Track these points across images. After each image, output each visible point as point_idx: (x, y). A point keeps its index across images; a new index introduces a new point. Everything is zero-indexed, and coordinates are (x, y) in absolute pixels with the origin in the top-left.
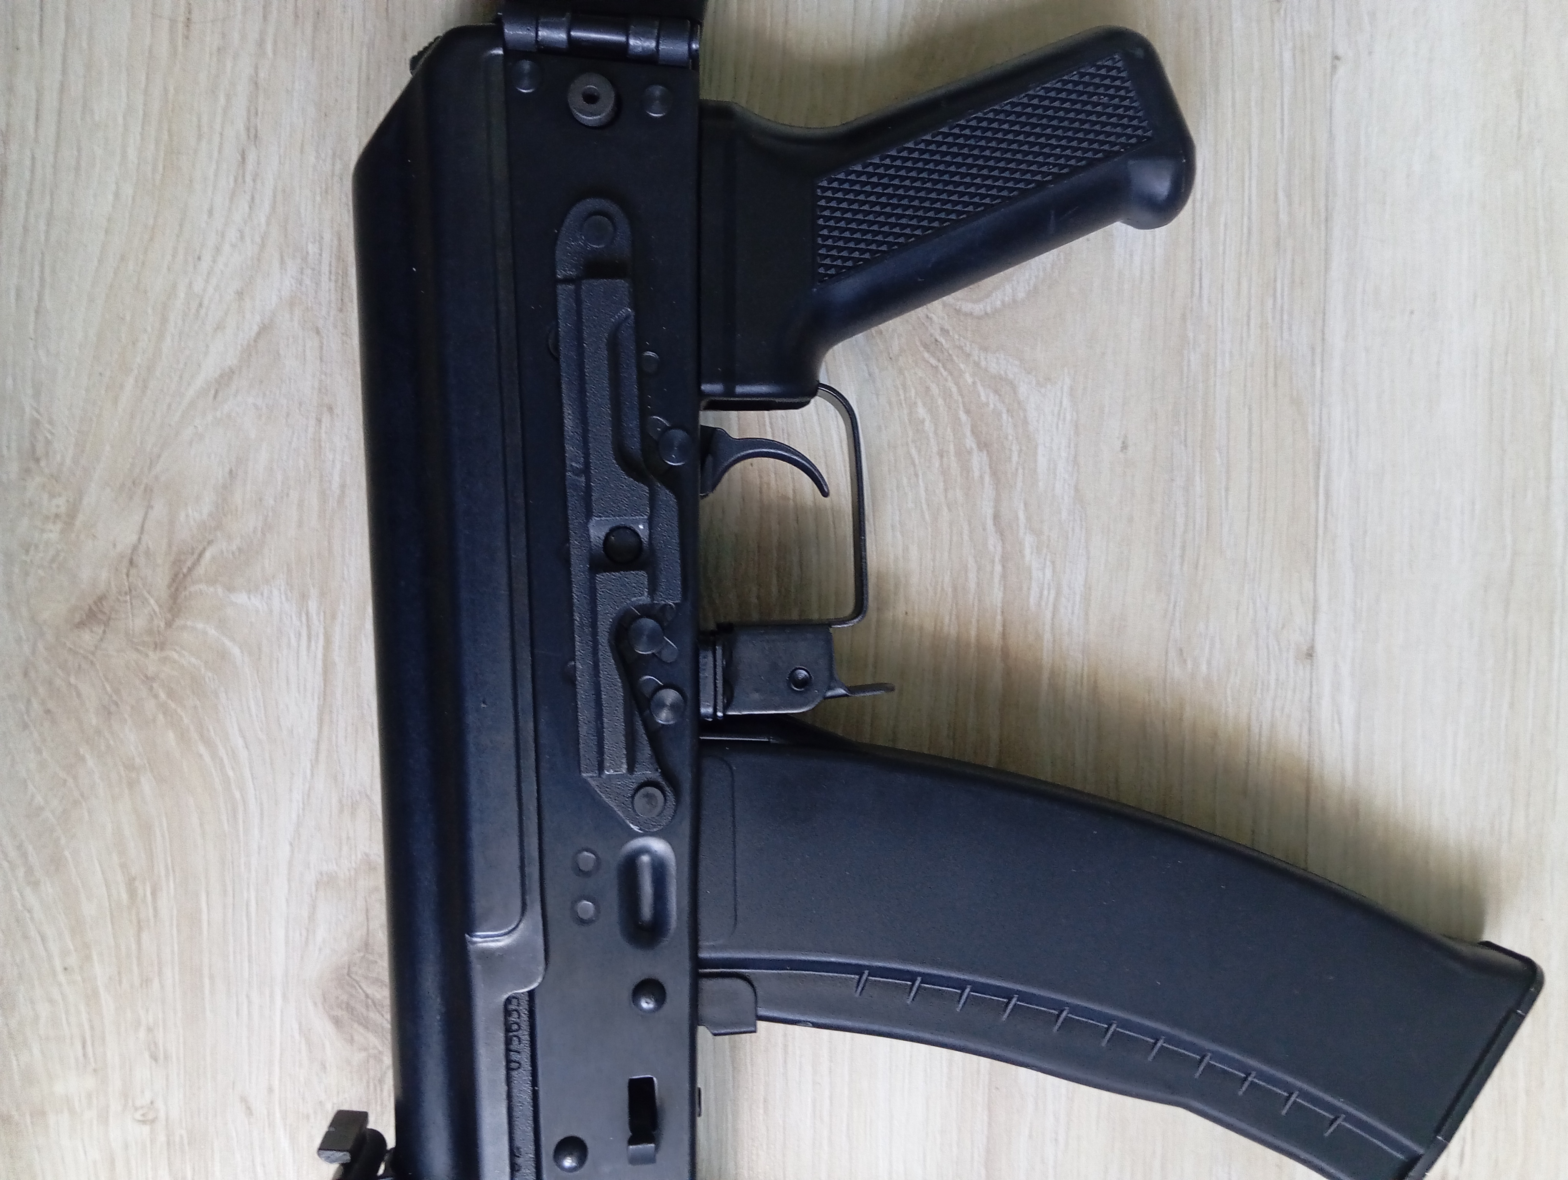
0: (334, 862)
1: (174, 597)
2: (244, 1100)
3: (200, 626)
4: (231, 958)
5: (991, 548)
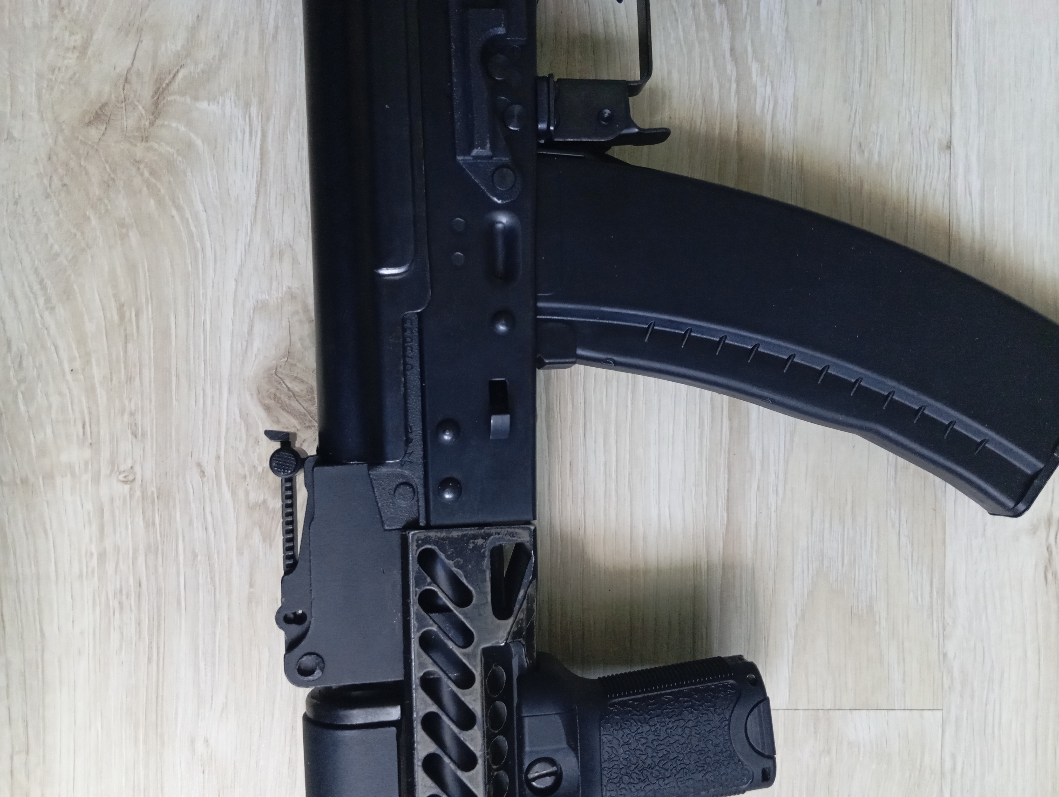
0: (267, 293)
1: (156, 104)
2: (199, 465)
3: (174, 125)
4: (192, 362)
5: (729, 72)
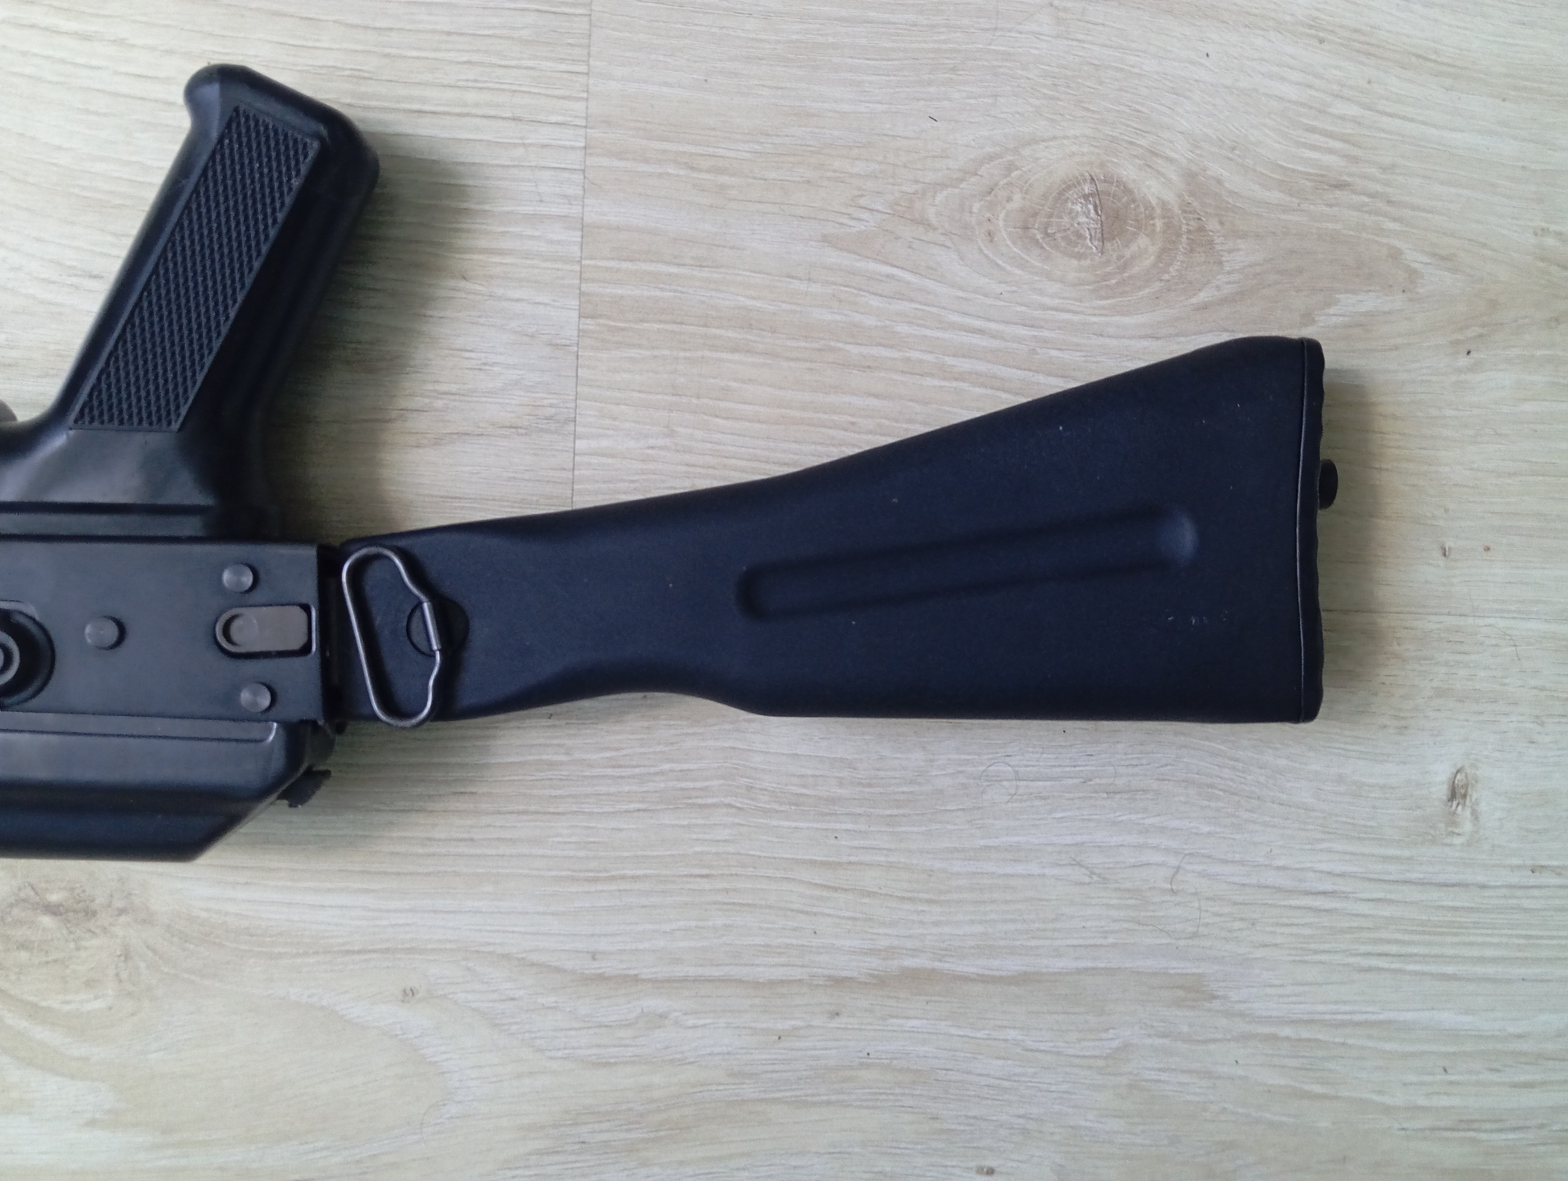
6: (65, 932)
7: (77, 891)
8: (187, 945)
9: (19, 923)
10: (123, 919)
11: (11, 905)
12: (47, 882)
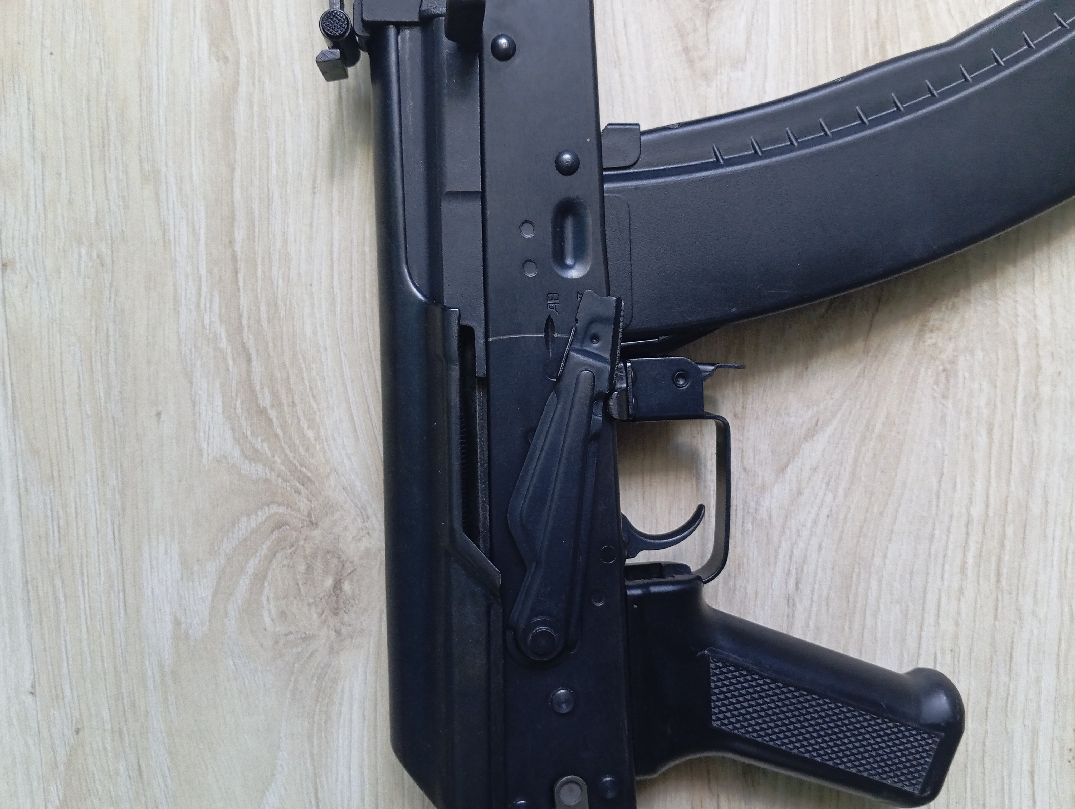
6: (321, 595)
7: (352, 601)
8: (316, 679)
9: (326, 563)
10: (333, 634)
11: (339, 558)
12: (358, 580)
